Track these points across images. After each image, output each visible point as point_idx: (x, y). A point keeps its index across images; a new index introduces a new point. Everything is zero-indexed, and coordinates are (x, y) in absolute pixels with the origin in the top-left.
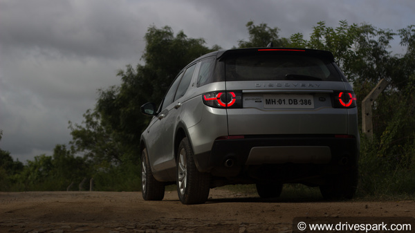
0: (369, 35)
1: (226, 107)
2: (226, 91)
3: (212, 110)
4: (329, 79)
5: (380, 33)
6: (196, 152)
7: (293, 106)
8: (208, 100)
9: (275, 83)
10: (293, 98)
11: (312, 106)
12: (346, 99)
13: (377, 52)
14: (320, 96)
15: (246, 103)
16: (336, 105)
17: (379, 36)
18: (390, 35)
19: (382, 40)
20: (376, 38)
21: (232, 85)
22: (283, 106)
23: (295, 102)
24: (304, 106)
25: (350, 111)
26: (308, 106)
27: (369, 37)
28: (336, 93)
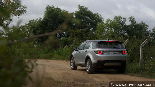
0: (120, 19)
1: (100, 54)
2: (100, 51)
3: (97, 54)
4: (121, 48)
5: (123, 18)
6: (93, 63)
7: (114, 54)
8: (96, 52)
9: (110, 49)
10: (114, 52)
11: (118, 54)
12: (125, 52)
13: (122, 24)
14: (119, 52)
15: (104, 53)
16: (123, 54)
17: (123, 19)
18: (126, 19)
19: (124, 21)
20: (122, 20)
21: (101, 49)
22: (112, 54)
23: (114, 53)
24: (116, 54)
25: (125, 55)
26: (117, 54)
27: (120, 20)
28: (123, 51)
